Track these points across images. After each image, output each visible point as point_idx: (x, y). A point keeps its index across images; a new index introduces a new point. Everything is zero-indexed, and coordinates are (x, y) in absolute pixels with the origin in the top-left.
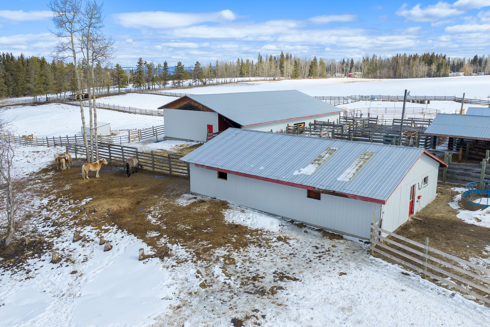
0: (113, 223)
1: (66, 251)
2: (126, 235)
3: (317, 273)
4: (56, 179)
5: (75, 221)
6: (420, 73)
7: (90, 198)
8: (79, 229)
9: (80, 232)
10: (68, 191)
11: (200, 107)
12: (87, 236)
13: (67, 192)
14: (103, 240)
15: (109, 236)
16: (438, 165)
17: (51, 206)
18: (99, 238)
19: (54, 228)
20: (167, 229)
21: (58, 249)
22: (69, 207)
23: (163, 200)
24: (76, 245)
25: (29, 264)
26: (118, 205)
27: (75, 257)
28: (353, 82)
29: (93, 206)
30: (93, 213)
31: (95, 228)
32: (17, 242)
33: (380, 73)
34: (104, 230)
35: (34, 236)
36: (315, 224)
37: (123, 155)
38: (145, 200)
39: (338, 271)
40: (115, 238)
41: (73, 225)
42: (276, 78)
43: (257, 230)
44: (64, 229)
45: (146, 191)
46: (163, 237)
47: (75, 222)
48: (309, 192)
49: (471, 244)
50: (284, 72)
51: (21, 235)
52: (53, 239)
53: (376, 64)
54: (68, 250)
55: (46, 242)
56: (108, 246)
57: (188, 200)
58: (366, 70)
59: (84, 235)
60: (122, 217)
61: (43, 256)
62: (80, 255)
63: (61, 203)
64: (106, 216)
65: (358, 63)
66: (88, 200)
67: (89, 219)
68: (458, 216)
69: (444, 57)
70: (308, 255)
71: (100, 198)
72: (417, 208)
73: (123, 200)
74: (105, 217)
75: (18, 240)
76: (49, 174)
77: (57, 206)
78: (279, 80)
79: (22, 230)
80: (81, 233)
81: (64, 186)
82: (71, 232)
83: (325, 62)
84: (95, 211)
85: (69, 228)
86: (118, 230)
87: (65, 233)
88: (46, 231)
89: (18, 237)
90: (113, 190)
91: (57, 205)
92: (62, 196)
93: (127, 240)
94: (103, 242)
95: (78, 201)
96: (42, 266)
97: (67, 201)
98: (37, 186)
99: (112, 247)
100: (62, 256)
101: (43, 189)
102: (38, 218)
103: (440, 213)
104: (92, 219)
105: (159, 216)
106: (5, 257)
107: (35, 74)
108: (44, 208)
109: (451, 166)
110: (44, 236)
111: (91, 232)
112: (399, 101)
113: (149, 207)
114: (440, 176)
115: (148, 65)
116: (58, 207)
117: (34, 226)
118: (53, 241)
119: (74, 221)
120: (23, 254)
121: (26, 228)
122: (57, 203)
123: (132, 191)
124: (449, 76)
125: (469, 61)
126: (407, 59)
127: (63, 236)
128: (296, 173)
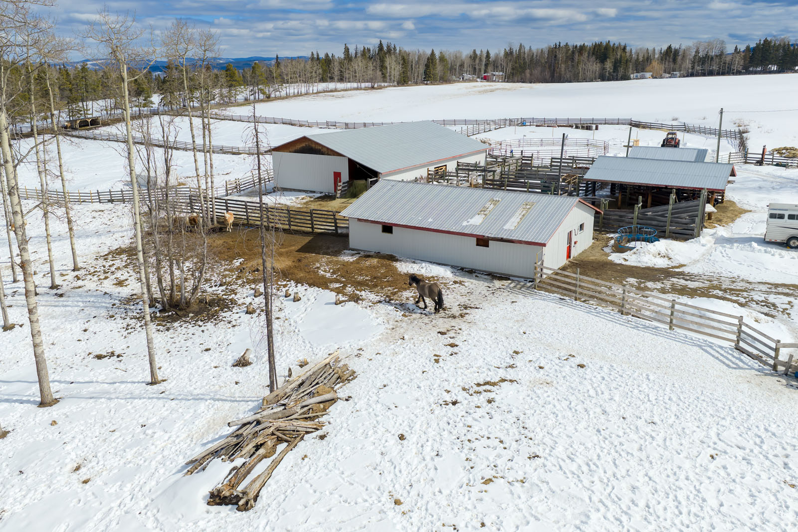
0: (288, 279)
2: (308, 288)
3: (493, 303)
5: (243, 280)
6: (589, 74)
7: (240, 258)
8: (253, 286)
11: (324, 150)
15: (291, 289)
16: (594, 212)
18: (280, 292)
19: (224, 287)
20: (347, 280)
21: (244, 304)
23: (324, 257)
26: (280, 263)
28: (492, 91)
29: (252, 266)
30: (256, 272)
33: (531, 75)
34: (282, 285)
35: (208, 296)
36: (484, 269)
37: (246, 212)
38: (304, 258)
39: (510, 301)
40: (299, 291)
42: (376, 86)
43: (433, 277)
48: (478, 240)
49: (615, 278)
50: (387, 74)
53: (524, 59)
56: (295, 298)
58: (509, 70)
61: (234, 310)
65: (497, 56)
66: (240, 260)
67: (256, 278)
68: (609, 258)
69: (624, 49)
70: (483, 293)
71: (252, 258)
72: (575, 253)
78: (380, 88)
83: (447, 56)
87: (239, 290)
94: (289, 295)
96: (240, 317)
99: (300, 298)
100: (254, 308)
103: (596, 256)
105: (331, 271)
106: (193, 313)
109: (607, 212)
110: (219, 294)
112: (559, 126)
113: (314, 264)
114: (596, 223)
118: (233, 298)
119: (241, 280)
124: (630, 79)
125: (661, 53)
126: (570, 52)
127: (240, 293)
128: (465, 223)
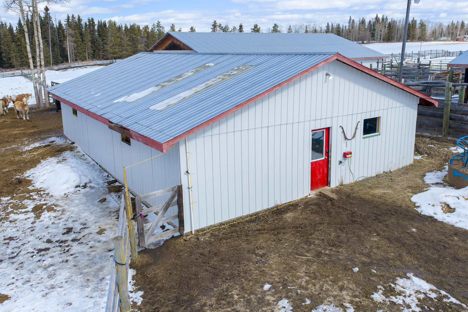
11: (182, 45)
42: (365, 42)
50: (375, 35)
72: (342, 176)
78: (368, 43)
83: (426, 24)
107: (112, 36)
115: (222, 27)
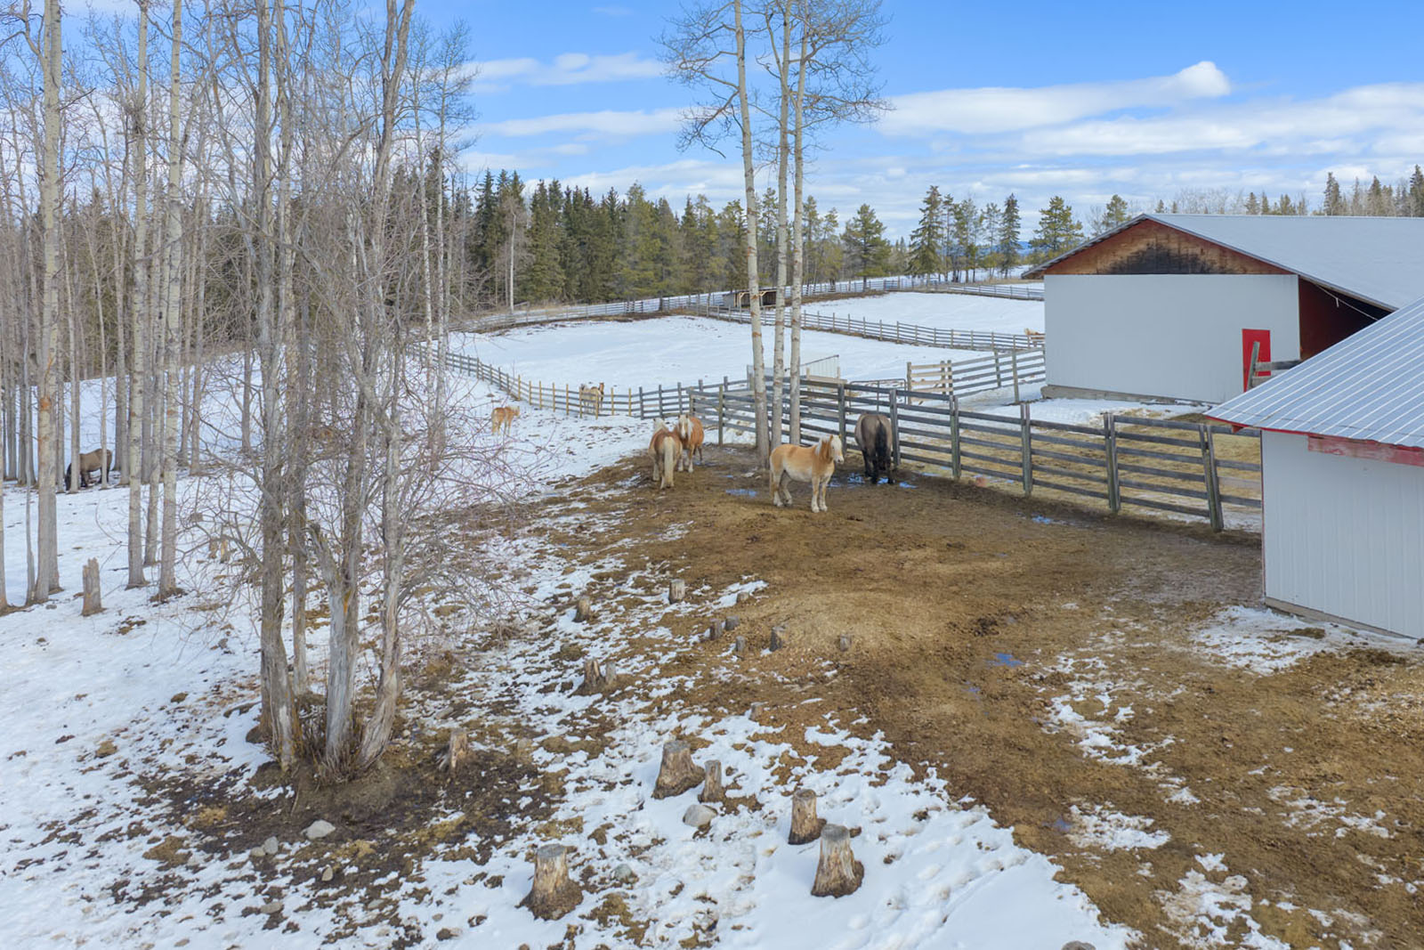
0: (864, 720)
1: (612, 847)
2: (943, 804)
4: (638, 503)
5: (682, 682)
7: (757, 579)
8: (693, 724)
9: (695, 743)
10: (676, 548)
12: (730, 771)
13: (669, 551)
14: (810, 812)
15: (842, 793)
17: (595, 599)
18: (786, 794)
19: (587, 701)
20: (1204, 807)
21: (575, 825)
22: (668, 610)
23: (1114, 626)
24: (666, 817)
25: (427, 891)
26: (883, 625)
27: (653, 902)
29: (768, 618)
30: (766, 652)
31: (771, 730)
32: (420, 746)
34: (816, 749)
35: (493, 731)
38: (1017, 617)
40: (878, 814)
41: (671, 697)
44: (626, 716)
45: (1014, 576)
46: (1200, 869)
47: (682, 684)
51: (445, 718)
52: (570, 759)
54: (625, 844)
55: (533, 773)
56: (838, 864)
57: (1271, 640)
59: (715, 766)
60: (909, 690)
61: (502, 851)
62: (680, 888)
63: (640, 591)
64: (829, 674)
66: (749, 588)
67: (744, 678)
71: (798, 583)
73: (909, 604)
74: (823, 680)
75: (425, 742)
76: (621, 487)
77: (620, 603)
79: (459, 693)
80: (701, 751)
81: (662, 529)
82: (652, 735)
84: (774, 643)
85: (649, 710)
86: (892, 764)
87: (629, 733)
88: (552, 711)
89: (434, 725)
90: (856, 558)
91: (619, 599)
92: (649, 565)
93: (950, 840)
94: (807, 827)
95: (707, 588)
96: (480, 919)
97: (663, 584)
98: (571, 519)
99: (859, 870)
100: (589, 872)
101: (586, 535)
102: (535, 647)
104: (759, 682)
105: (1124, 713)
106: (347, 818)
108: (570, 605)
110: (538, 735)
111: (751, 752)
115: (956, 206)
116: (621, 608)
117: (510, 682)
118: (567, 772)
119: (676, 679)
120: (420, 821)
121: (475, 686)
122: (625, 588)
123: (944, 569)
127: (615, 752)
